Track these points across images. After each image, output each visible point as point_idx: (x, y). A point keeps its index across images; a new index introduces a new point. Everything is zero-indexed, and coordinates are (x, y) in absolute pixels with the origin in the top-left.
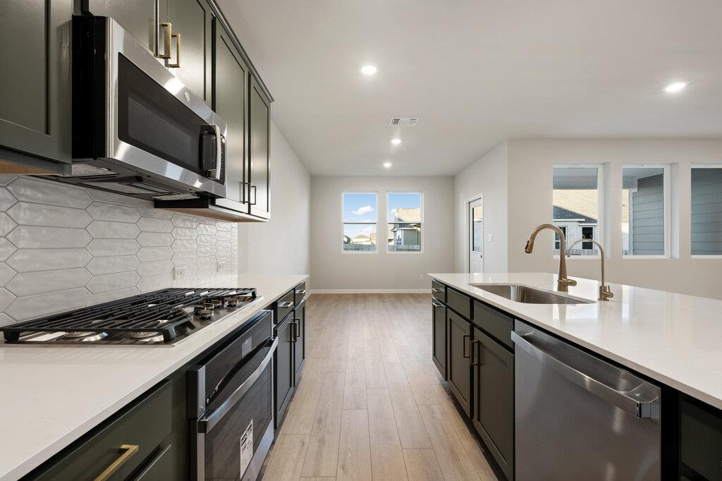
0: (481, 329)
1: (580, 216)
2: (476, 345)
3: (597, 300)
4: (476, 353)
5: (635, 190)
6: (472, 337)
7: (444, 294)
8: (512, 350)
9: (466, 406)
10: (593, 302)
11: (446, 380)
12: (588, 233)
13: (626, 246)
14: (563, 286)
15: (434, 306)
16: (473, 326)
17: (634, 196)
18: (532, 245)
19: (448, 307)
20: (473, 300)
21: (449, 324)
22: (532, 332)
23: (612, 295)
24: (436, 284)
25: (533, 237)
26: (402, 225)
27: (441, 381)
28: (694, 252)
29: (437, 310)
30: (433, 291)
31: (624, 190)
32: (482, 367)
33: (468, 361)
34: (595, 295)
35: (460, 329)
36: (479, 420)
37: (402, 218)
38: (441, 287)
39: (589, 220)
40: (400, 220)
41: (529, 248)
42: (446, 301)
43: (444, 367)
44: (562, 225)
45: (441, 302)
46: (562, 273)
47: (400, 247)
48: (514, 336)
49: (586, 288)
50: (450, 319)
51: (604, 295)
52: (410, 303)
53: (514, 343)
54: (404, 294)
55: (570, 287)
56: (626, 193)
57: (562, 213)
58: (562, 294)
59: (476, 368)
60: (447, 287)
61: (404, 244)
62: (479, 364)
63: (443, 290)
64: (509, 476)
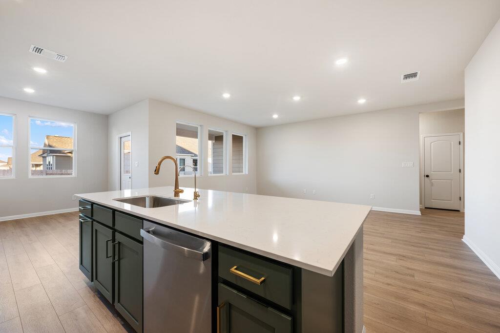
0: (121, 233)
1: (192, 153)
2: (117, 246)
3: (192, 200)
4: (117, 251)
5: (214, 142)
6: (114, 240)
7: (90, 210)
8: (142, 243)
9: (108, 295)
10: (191, 201)
11: (92, 281)
12: (195, 162)
13: (210, 169)
14: (177, 194)
15: (81, 222)
16: (114, 231)
17: (214, 145)
18: (159, 169)
19: (94, 220)
20: (114, 211)
21: (94, 234)
22: (153, 227)
23: (199, 196)
24: (83, 202)
25: (160, 164)
26: (52, 152)
27: (87, 284)
28: (233, 172)
29: (83, 225)
30: (80, 209)
31: (209, 141)
32: (122, 261)
33: (111, 260)
34: (192, 197)
35: (105, 235)
36: (119, 302)
37: (54, 145)
38: (88, 205)
39: (196, 155)
40: (50, 146)
41: (157, 171)
42: (92, 215)
43: (90, 271)
44: (183, 157)
45: (89, 218)
46: (177, 186)
47: (50, 171)
48: (143, 233)
49: (187, 193)
50: (96, 230)
51: (196, 196)
52: (60, 222)
53: (143, 238)
54: (52, 215)
55: (180, 194)
56: (210, 143)
57: (183, 151)
58: (176, 198)
59: (117, 263)
60: (93, 204)
61: (56, 168)
62: (119, 260)
63: (89, 207)
64: (139, 331)
